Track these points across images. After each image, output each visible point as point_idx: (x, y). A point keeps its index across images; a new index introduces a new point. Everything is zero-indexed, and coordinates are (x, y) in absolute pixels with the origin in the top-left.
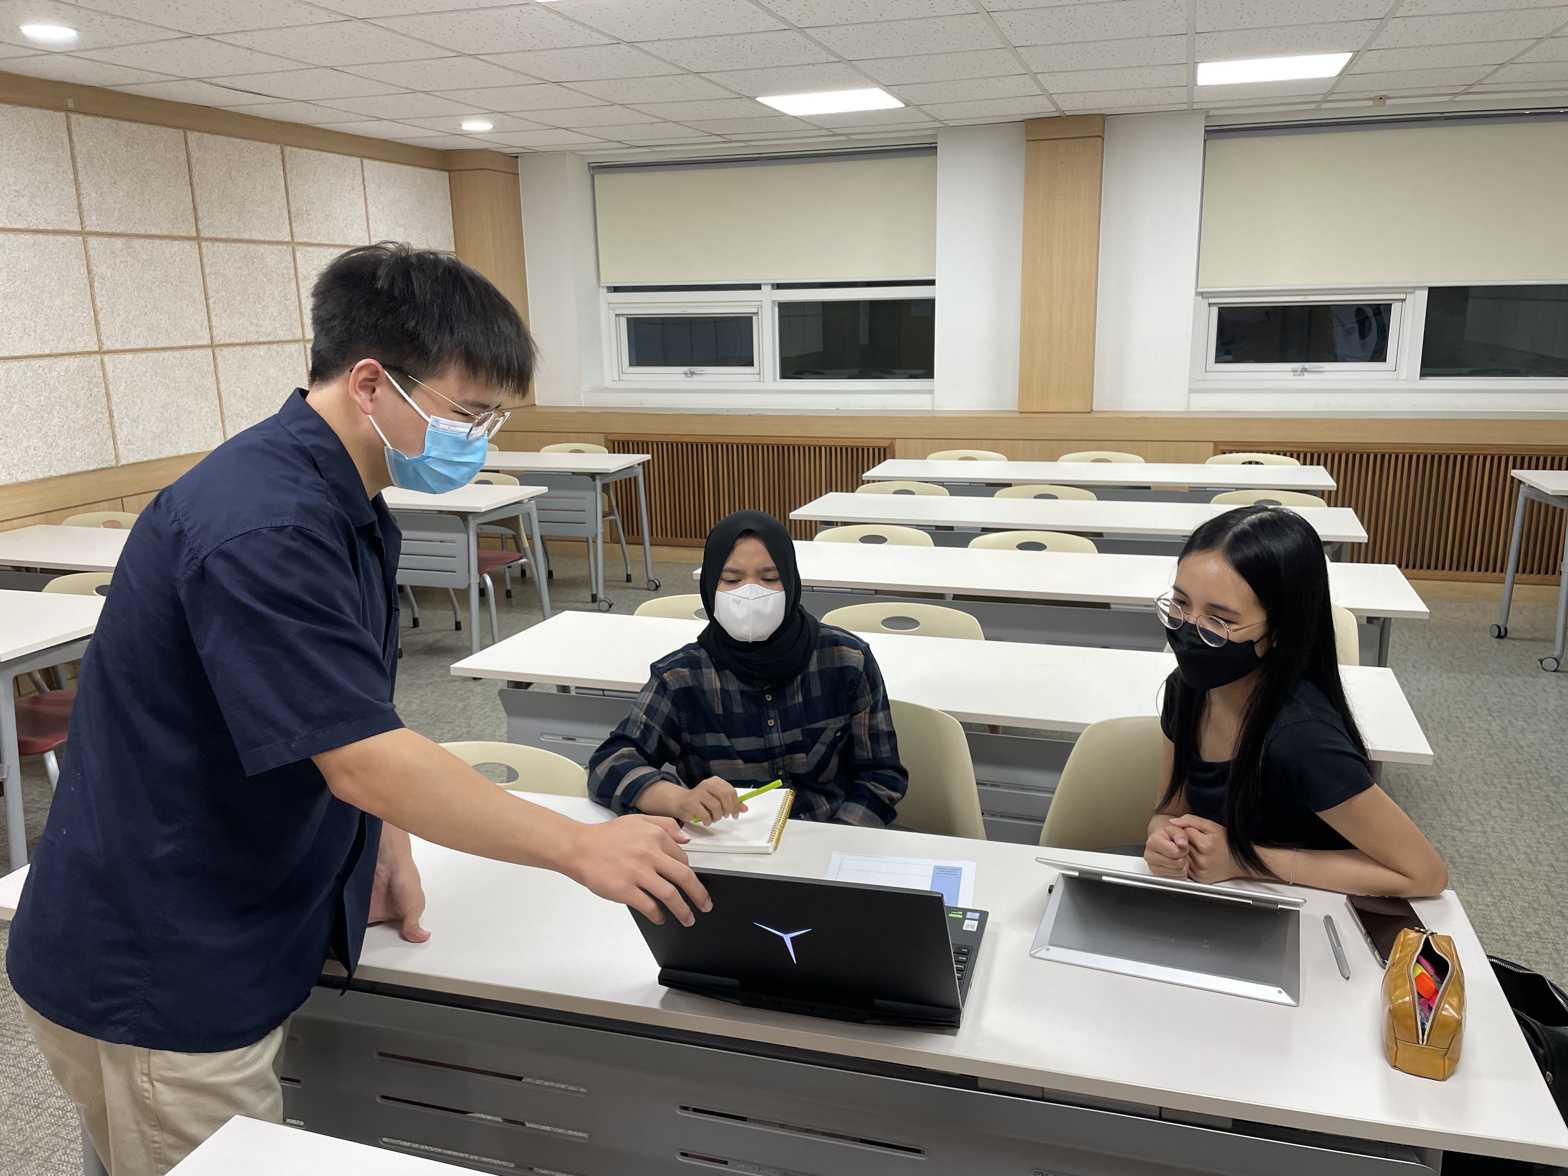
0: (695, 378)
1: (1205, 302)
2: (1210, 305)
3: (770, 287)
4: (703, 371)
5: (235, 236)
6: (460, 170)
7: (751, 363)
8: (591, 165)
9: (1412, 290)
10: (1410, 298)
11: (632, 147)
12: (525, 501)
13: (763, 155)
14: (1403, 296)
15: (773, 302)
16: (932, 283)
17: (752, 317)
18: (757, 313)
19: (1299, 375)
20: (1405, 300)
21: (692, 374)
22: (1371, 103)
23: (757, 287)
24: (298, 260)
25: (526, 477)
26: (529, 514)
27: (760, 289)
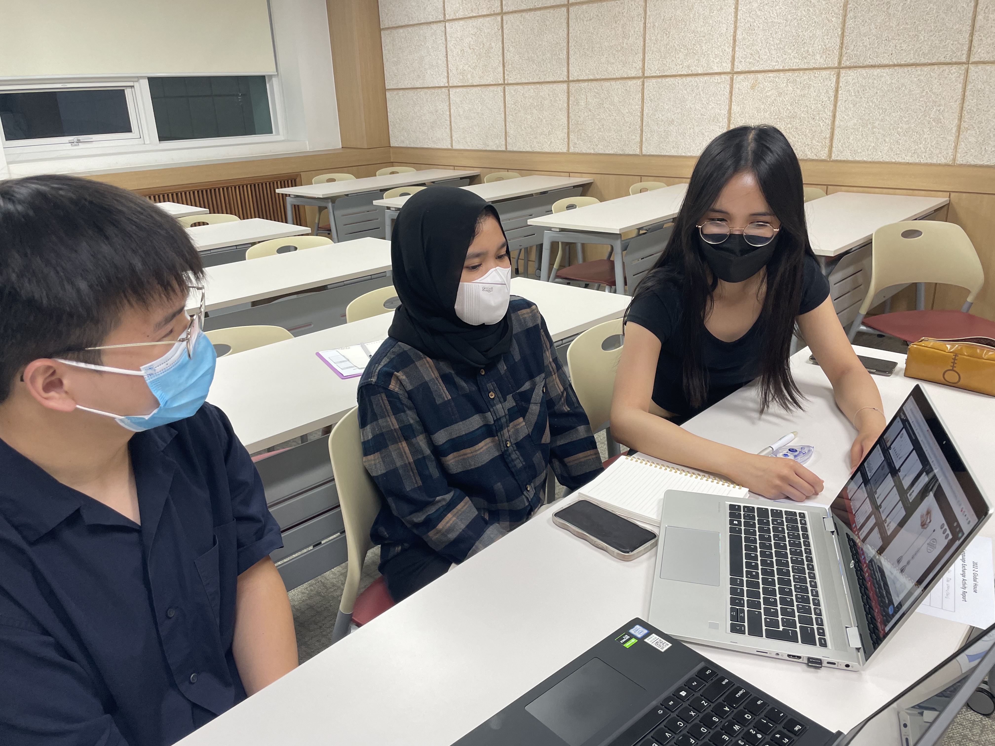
9: (136, 79)
10: (136, 85)
14: (130, 84)
19: (75, 145)
20: (132, 86)
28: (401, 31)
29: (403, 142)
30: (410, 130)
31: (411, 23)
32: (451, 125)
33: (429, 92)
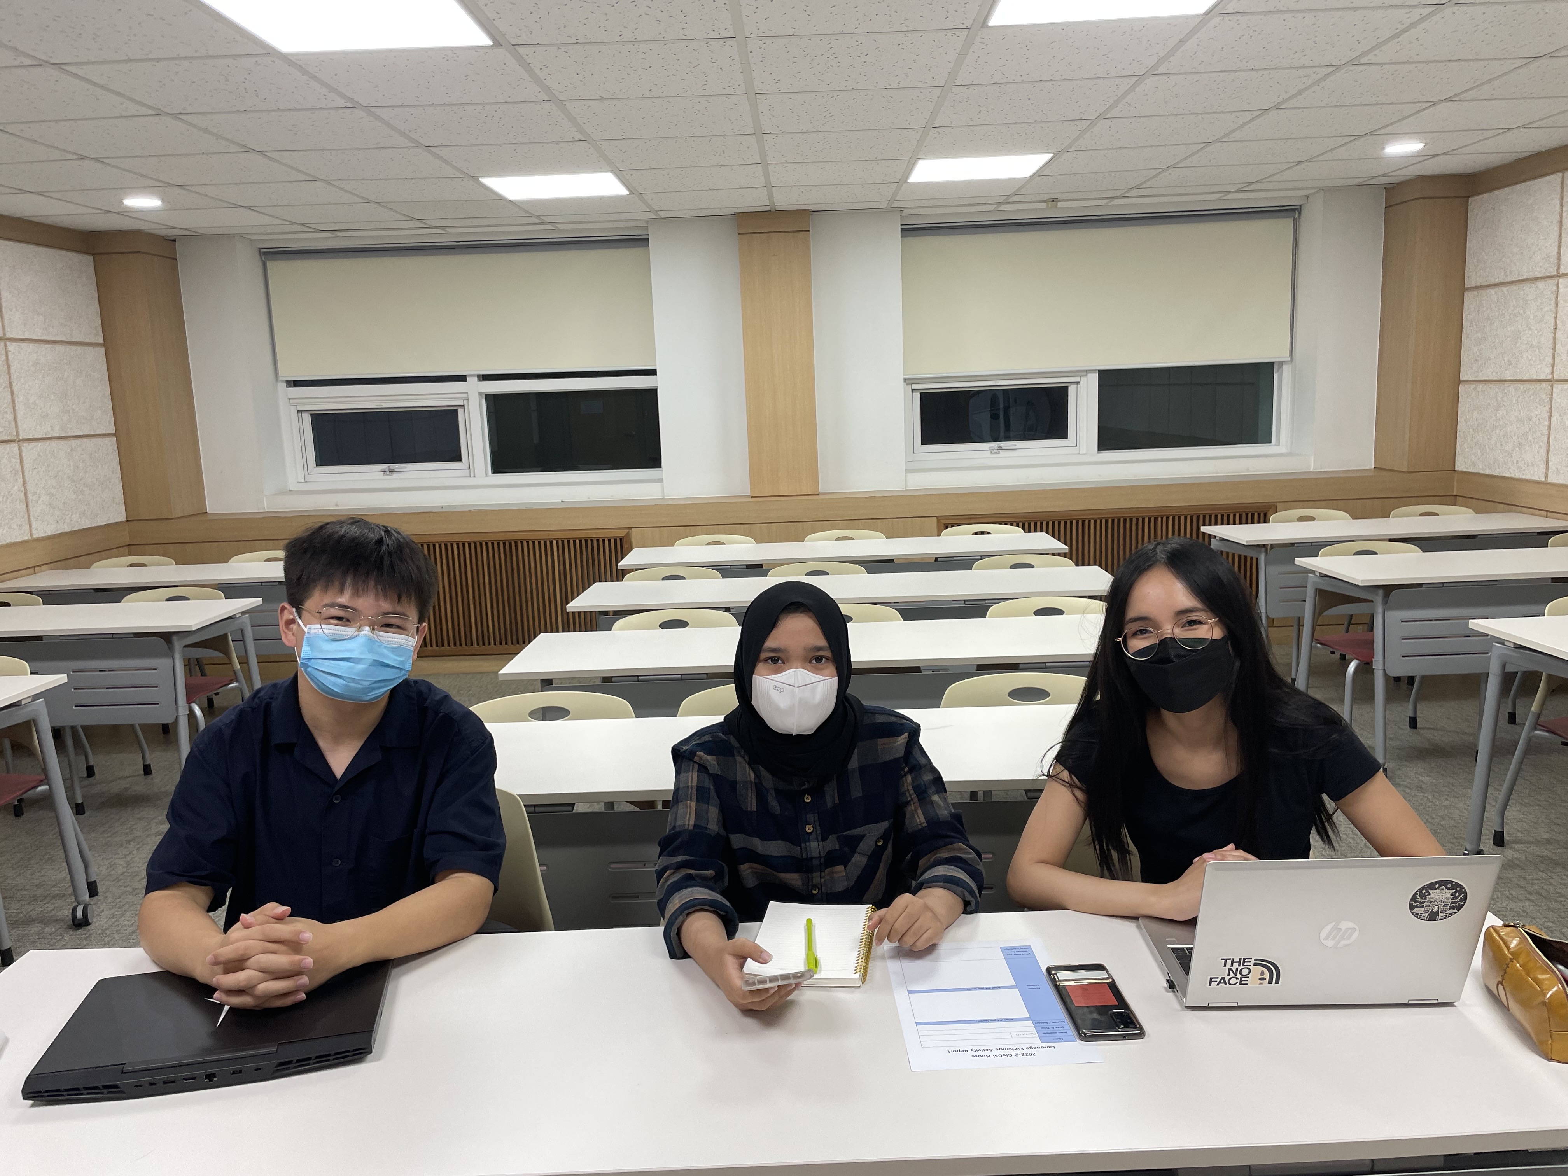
0: (395, 475)
1: (909, 388)
2: (913, 390)
3: (476, 378)
4: (406, 468)
6: (108, 253)
7: (458, 458)
8: (262, 250)
9: (1085, 374)
10: (1083, 380)
11: (315, 231)
12: (238, 616)
13: (461, 243)
14: (1077, 379)
15: (480, 394)
16: (653, 372)
17: (456, 411)
18: (464, 406)
19: (996, 453)
20: (1079, 382)
21: (392, 471)
22: (1044, 205)
23: (462, 378)
25: (231, 590)
26: (242, 630)
27: (466, 381)
28: (1493, 291)
29: (1475, 465)
30: (1487, 447)
31: (1509, 279)
32: (1549, 442)
33: (1522, 387)
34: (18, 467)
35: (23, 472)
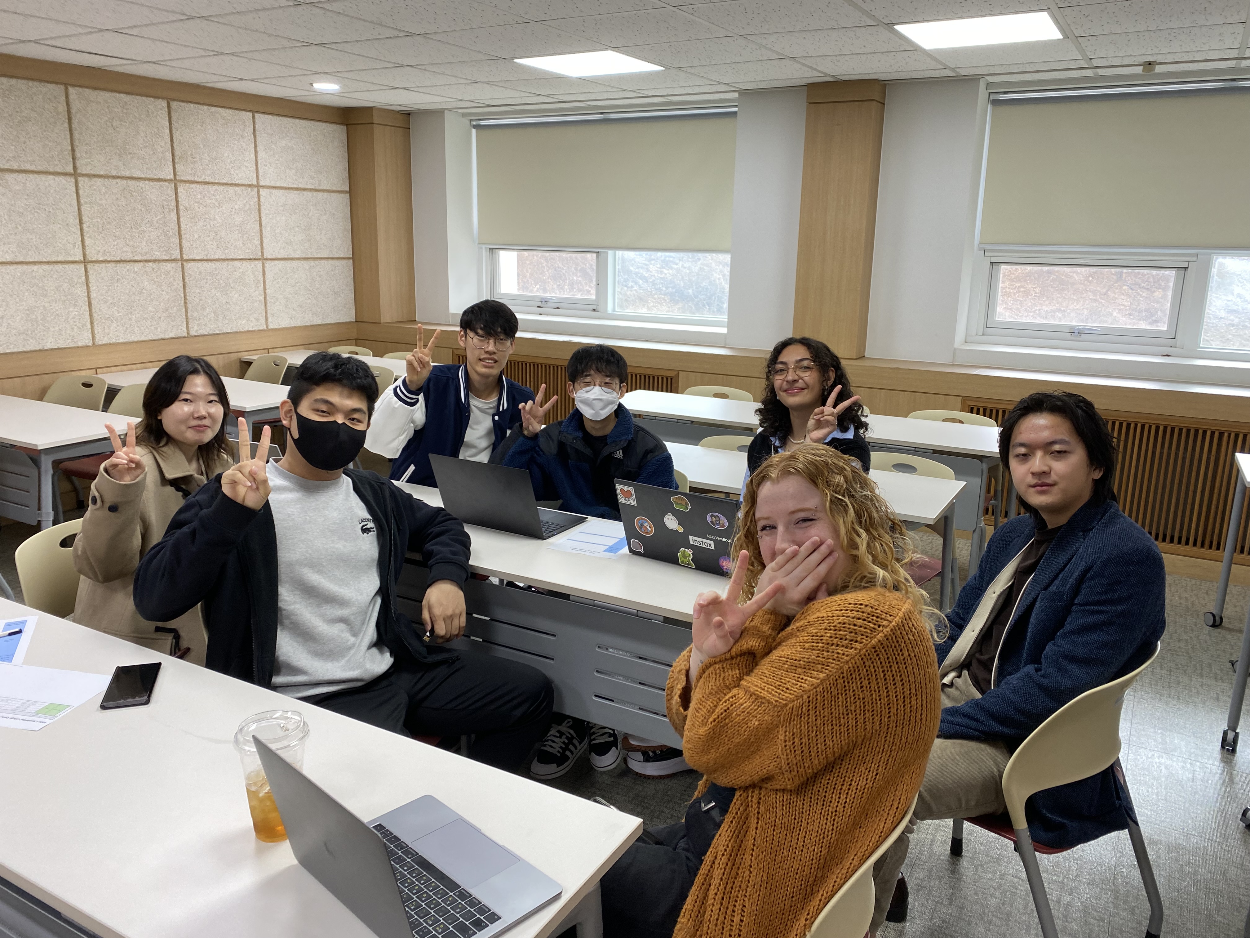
0: (548, 305)
1: (987, 260)
2: (992, 263)
5: (114, 173)
6: (356, 124)
18: (599, 252)
21: (546, 301)
24: (180, 194)
34: (260, 278)
35: (264, 282)
